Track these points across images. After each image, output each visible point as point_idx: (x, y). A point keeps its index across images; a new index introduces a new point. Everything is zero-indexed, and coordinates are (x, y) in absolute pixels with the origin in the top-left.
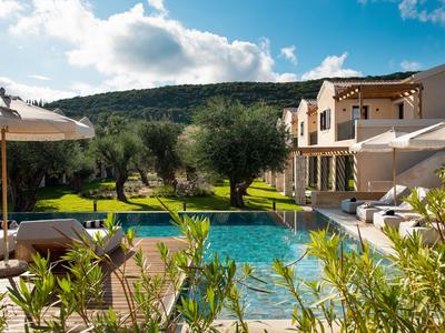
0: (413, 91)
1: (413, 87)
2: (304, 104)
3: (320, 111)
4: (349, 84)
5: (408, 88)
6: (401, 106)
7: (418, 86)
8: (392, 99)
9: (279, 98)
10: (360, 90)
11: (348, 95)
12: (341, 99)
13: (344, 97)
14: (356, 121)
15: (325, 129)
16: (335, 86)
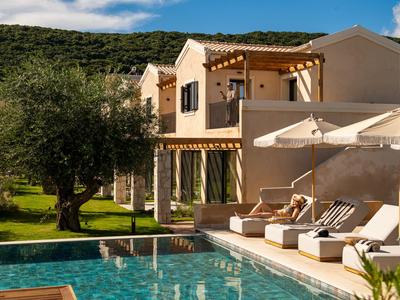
0: (309, 64)
1: (311, 57)
2: (152, 71)
3: (181, 83)
4: (231, 48)
5: (302, 58)
6: (293, 82)
7: (318, 56)
8: (281, 72)
9: (90, 57)
10: (245, 58)
11: (226, 64)
12: (214, 68)
13: (220, 66)
14: (241, 101)
15: (189, 110)
16: (206, 49)
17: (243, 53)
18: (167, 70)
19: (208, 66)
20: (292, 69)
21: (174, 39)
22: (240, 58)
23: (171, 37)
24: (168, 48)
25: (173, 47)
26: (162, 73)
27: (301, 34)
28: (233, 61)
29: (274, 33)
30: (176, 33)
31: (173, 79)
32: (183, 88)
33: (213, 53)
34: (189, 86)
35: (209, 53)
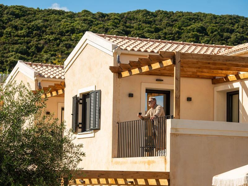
10: (174, 63)
11: (145, 69)
12: (125, 74)
13: (136, 71)
14: (169, 121)
15: (84, 130)
16: (114, 47)
17: (173, 56)
18: (49, 71)
19: (117, 71)
20: (232, 77)
21: (17, 16)
22: (168, 62)
23: (13, 14)
24: (9, 29)
25: (16, 28)
26: (40, 75)
27: (205, 15)
28: (156, 66)
29: (166, 13)
30: (21, 8)
31: (60, 86)
32: (76, 100)
33: (125, 53)
34: (86, 96)
35: (118, 52)
